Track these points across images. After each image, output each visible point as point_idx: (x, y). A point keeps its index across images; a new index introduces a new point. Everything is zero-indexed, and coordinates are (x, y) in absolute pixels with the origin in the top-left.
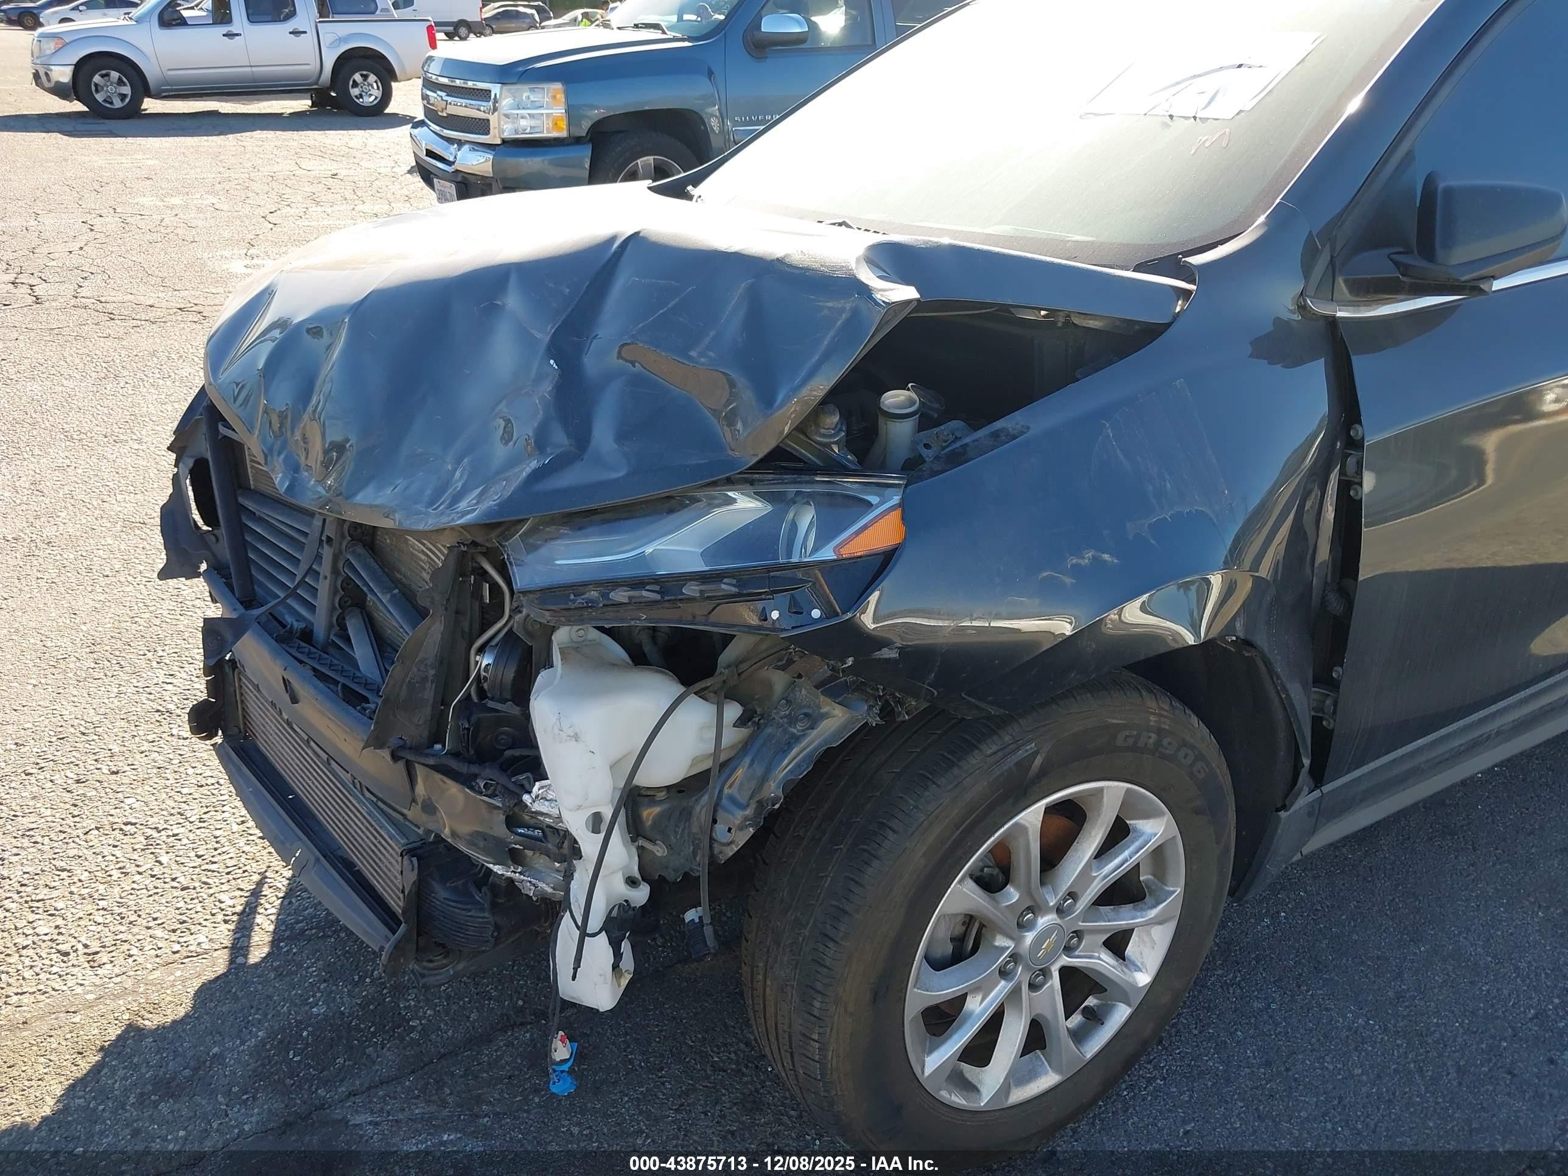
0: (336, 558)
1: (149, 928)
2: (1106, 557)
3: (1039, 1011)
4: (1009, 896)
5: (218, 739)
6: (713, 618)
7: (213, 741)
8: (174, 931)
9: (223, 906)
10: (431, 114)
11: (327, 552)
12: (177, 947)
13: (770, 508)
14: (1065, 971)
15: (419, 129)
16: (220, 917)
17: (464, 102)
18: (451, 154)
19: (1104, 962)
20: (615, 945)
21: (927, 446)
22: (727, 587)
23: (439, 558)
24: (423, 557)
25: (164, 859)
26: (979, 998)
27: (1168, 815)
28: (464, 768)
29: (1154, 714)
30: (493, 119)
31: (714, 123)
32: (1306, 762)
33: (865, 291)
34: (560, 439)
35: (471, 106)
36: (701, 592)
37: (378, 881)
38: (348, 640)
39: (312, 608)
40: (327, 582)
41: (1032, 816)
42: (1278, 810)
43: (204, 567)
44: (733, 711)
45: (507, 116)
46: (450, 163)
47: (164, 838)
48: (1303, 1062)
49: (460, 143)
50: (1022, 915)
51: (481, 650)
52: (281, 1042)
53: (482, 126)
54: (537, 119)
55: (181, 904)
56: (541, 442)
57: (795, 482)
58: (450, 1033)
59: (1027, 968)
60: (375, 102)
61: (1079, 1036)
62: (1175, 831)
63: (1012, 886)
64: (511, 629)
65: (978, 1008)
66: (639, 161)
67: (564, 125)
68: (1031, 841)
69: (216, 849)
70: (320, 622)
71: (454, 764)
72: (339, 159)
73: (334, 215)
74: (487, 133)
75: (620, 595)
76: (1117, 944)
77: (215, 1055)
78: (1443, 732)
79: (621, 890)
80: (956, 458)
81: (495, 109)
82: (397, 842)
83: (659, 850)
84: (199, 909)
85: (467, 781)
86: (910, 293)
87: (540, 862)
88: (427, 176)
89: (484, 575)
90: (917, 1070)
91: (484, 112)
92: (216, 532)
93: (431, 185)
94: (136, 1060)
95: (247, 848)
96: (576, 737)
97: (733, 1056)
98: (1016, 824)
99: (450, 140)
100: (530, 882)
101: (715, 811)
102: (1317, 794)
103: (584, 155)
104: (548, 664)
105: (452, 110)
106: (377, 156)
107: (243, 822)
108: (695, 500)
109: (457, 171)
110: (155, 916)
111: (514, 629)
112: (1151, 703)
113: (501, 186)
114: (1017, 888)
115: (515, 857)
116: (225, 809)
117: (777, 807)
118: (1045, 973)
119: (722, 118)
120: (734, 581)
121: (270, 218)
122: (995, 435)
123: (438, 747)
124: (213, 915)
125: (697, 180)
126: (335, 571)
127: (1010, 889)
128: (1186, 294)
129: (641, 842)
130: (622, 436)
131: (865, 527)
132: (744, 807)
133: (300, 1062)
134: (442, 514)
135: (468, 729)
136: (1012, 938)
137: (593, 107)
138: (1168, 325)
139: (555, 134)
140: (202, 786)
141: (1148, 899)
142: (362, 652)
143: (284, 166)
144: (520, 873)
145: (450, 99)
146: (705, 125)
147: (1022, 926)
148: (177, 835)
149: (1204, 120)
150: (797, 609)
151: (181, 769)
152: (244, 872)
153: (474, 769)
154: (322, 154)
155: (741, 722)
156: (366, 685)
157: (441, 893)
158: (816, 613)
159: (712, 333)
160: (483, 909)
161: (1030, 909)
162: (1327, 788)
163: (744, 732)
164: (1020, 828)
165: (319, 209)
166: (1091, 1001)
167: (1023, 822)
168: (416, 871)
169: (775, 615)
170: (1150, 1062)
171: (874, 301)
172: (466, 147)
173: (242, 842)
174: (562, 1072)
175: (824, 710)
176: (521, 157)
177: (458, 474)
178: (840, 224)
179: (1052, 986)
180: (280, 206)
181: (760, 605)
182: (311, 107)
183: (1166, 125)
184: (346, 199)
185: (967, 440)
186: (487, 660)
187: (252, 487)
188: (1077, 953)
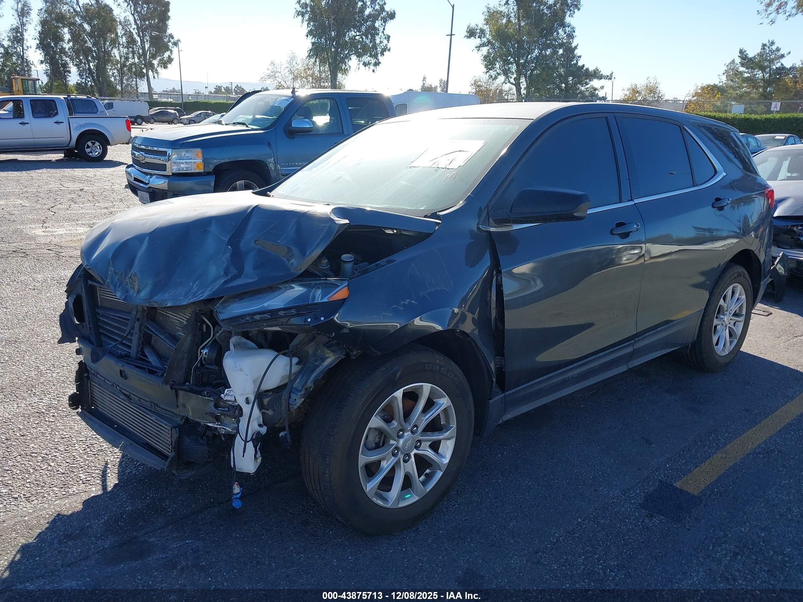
0: (140, 326)
1: (51, 487)
2: (413, 302)
3: (407, 471)
4: (394, 425)
5: (80, 410)
6: (289, 323)
7: (77, 411)
8: (62, 488)
9: (81, 478)
10: (136, 161)
11: (137, 324)
12: (64, 493)
13: (306, 290)
14: (415, 455)
15: (130, 169)
16: (81, 482)
17: (152, 156)
18: (147, 180)
19: (430, 453)
20: (255, 447)
21: (356, 270)
22: (293, 311)
23: (184, 320)
24: (176, 321)
25: (52, 464)
26: (385, 462)
27: (447, 397)
28: (198, 389)
29: (438, 360)
30: (168, 164)
31: (272, 166)
32: (494, 380)
33: (332, 220)
34: (233, 271)
35: (156, 158)
36: (285, 314)
37: (159, 446)
38: (146, 356)
39: (130, 347)
40: (137, 335)
41: (399, 394)
42: (489, 400)
43: (77, 339)
44: (295, 360)
45: (175, 163)
46: (146, 184)
47: (51, 457)
48: (509, 496)
49: (151, 175)
50: (398, 432)
51: (203, 348)
52: (115, 519)
53: (163, 167)
54: (190, 164)
55: (63, 479)
56: (226, 272)
57: (314, 280)
58: (185, 511)
59: (402, 453)
60: (98, 155)
61: (424, 483)
62: (450, 403)
63: (395, 420)
64: (215, 339)
65: (386, 465)
66: (237, 183)
67: (202, 167)
68: (399, 403)
69: (74, 460)
70: (133, 352)
71: (194, 387)
72: (83, 182)
73: (84, 208)
74: (165, 170)
75: (257, 317)
76: (435, 446)
77: (88, 526)
78: (549, 375)
79: (257, 428)
80: (365, 272)
81: (169, 160)
82: (169, 426)
83: (270, 412)
84: (71, 480)
85: (200, 393)
86: (347, 221)
87: (227, 420)
88: (134, 190)
89: (204, 321)
90: (364, 488)
91: (163, 161)
92: (83, 324)
93: (136, 194)
94: (55, 529)
95: (88, 458)
96: (241, 370)
97: (298, 510)
98: (393, 396)
99: (146, 174)
100: (223, 428)
101: (290, 394)
102: (503, 395)
103: (212, 180)
104: (228, 349)
105: (147, 160)
106: (103, 181)
107: (85, 450)
108: (280, 289)
109: (150, 187)
110: (52, 483)
111: (216, 339)
112: (437, 356)
113: (172, 194)
114: (396, 421)
115: (217, 419)
116: (75, 445)
117: (311, 389)
118: (410, 457)
119: (275, 163)
120: (295, 310)
121: (52, 209)
122: (377, 265)
123: (187, 383)
124: (78, 481)
125: (271, 190)
126: (140, 330)
127: (394, 421)
128: (438, 224)
129: (263, 411)
130: (255, 268)
131: (337, 292)
132: (300, 391)
133: (123, 525)
134: (190, 299)
135: (200, 375)
136: (396, 441)
137: (215, 159)
138: (433, 233)
139: (198, 171)
140: (63, 438)
141: (444, 430)
142: (152, 359)
143: (54, 186)
144: (220, 425)
145: (146, 155)
146: (268, 167)
147: (400, 437)
148: (56, 456)
149: (448, 169)
150: (316, 318)
151: (53, 433)
152: (88, 466)
153: (202, 389)
154: (73, 179)
155: (298, 364)
156: (156, 368)
157: (187, 441)
158: (322, 319)
159: (285, 235)
160: (204, 446)
161: (401, 430)
162: (507, 393)
163: (299, 367)
164: (395, 398)
165: (76, 205)
166: (428, 471)
167: (396, 396)
168: (178, 433)
169: (309, 320)
170: (454, 500)
171: (336, 223)
172: (154, 177)
173: (85, 457)
174: (237, 498)
175: (326, 356)
176: (182, 181)
177: (195, 286)
178: (327, 205)
179: (412, 461)
180: (56, 204)
181: (304, 317)
182: (64, 157)
183: (437, 171)
184: (89, 201)
185: (368, 267)
186: (205, 351)
187: (100, 305)
188: (420, 449)
